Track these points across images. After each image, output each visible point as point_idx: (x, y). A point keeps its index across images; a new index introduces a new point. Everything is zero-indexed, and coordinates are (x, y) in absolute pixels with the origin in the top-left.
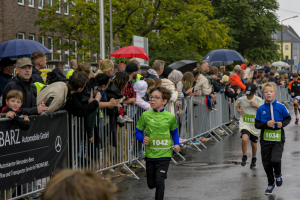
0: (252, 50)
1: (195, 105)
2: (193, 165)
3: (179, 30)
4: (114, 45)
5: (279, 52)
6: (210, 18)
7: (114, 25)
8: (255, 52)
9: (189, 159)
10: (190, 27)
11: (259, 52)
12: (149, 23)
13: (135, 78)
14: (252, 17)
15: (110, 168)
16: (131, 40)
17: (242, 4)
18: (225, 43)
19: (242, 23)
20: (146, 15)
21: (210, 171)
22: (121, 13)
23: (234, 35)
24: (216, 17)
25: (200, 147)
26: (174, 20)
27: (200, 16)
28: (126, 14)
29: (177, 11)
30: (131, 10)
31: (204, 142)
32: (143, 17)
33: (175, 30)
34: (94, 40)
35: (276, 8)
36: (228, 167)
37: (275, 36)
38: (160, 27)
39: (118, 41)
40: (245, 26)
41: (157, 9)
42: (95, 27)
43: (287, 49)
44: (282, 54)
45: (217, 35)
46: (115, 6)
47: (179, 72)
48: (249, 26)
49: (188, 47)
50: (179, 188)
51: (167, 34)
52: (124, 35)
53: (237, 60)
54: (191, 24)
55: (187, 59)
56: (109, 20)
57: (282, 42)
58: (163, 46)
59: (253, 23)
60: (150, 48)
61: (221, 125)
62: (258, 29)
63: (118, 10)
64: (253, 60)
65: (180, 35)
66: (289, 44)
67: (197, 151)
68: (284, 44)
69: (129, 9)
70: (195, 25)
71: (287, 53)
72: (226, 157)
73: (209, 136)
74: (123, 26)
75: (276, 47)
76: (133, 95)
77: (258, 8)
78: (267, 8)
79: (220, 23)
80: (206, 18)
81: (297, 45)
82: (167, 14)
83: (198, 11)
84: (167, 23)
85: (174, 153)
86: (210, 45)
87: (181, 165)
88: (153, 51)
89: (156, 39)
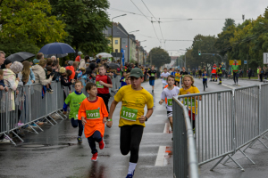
0: (86, 44)
2: (31, 146)
3: (19, 25)
5: (109, 45)
6: (48, 15)
8: (88, 45)
9: (26, 141)
10: (30, 23)
11: (92, 46)
14: (86, 15)
17: (77, 3)
18: (61, 38)
19: (76, 20)
21: (46, 152)
23: (69, 31)
24: (54, 14)
25: (38, 130)
26: (15, 16)
27: (39, 12)
29: (18, 8)
31: (43, 126)
33: (16, 24)
35: (107, 6)
36: (62, 148)
37: (105, 32)
38: (3, 22)
40: (79, 23)
43: (116, 43)
44: (112, 48)
45: (54, 30)
47: (20, 63)
48: (82, 23)
49: (28, 40)
50: (17, 167)
51: (9, 28)
54: (30, 20)
55: (27, 51)
57: (112, 37)
58: (5, 38)
61: (56, 110)
62: (90, 26)
64: (86, 52)
65: (21, 30)
66: (119, 39)
67: (34, 134)
68: (114, 39)
70: (34, 21)
71: (116, 47)
72: (60, 139)
73: (45, 120)
75: (107, 41)
77: (91, 7)
78: (99, 6)
79: (57, 19)
80: (44, 15)
81: (125, 40)
82: (9, 10)
83: (37, 8)
84: (8, 18)
85: (14, 135)
86: (48, 38)
87: (20, 147)
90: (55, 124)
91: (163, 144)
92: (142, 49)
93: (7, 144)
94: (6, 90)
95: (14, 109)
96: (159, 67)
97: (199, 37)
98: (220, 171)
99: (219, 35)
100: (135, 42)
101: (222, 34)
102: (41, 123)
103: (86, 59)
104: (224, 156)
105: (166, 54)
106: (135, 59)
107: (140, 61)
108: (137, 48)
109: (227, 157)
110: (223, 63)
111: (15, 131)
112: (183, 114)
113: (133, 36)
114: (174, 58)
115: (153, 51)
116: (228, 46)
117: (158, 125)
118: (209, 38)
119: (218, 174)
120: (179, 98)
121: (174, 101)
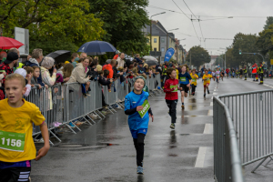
0: (124, 43)
1: (70, 91)
2: (69, 146)
3: (57, 23)
5: (148, 44)
6: (86, 13)
8: (127, 44)
9: (65, 141)
10: (67, 21)
11: (131, 44)
12: (29, 16)
14: (125, 13)
16: (13, 31)
18: (99, 36)
19: (115, 18)
20: (27, 8)
21: (84, 152)
22: (4, 6)
23: (107, 29)
24: (92, 11)
25: (76, 130)
26: (53, 14)
28: (9, 7)
29: (56, 6)
30: (13, 4)
31: (80, 126)
32: (24, 10)
33: (54, 22)
35: (146, 4)
36: (100, 148)
37: (144, 30)
38: (40, 20)
40: (117, 20)
41: (37, 3)
43: (155, 42)
44: (151, 47)
45: (92, 29)
48: (121, 21)
49: (65, 38)
50: (55, 167)
51: (47, 26)
52: (7, 27)
53: (110, 51)
54: (68, 18)
55: (64, 49)
57: (151, 35)
58: (43, 36)
60: (30, 39)
61: (94, 110)
62: (129, 24)
63: (1, 3)
64: (125, 51)
65: (58, 28)
66: (157, 38)
67: (71, 134)
68: (153, 38)
69: (11, 3)
70: (72, 19)
71: (155, 45)
72: (98, 139)
73: (84, 120)
74: (6, 18)
75: (146, 40)
77: (130, 4)
78: (138, 4)
79: (95, 17)
80: (82, 12)
81: (164, 39)
82: (46, 7)
83: (75, 6)
84: (46, 16)
86: (86, 37)
87: (57, 146)
88: (33, 41)
89: (36, 31)
90: (93, 123)
91: (203, 145)
92: (181, 48)
95: (51, 108)
96: (197, 64)
97: (239, 36)
98: (262, 173)
99: (260, 34)
100: (174, 40)
101: (264, 32)
102: (79, 123)
104: (266, 158)
105: (205, 53)
106: (174, 58)
107: (180, 60)
108: (176, 47)
109: (269, 159)
110: (264, 63)
111: (53, 130)
112: (225, 114)
113: (172, 35)
114: (214, 57)
115: (193, 50)
116: (269, 45)
117: (197, 126)
118: (250, 36)
119: (259, 176)
120: (220, 98)
121: (214, 100)
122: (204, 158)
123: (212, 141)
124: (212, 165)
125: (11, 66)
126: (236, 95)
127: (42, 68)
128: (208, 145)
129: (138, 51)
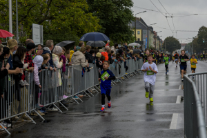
0: (115, 35)
2: (74, 113)
3: (64, 20)
4: (19, 30)
5: (133, 35)
6: (86, 12)
7: (19, 16)
8: (117, 35)
9: (71, 109)
10: (72, 18)
11: (120, 36)
12: (43, 15)
13: (33, 53)
14: (115, 12)
15: (16, 116)
16: (31, 27)
17: (108, 3)
18: (96, 29)
19: (108, 16)
20: (42, 9)
21: (85, 118)
22: (24, 8)
23: (102, 24)
24: (90, 11)
25: (79, 101)
26: (61, 13)
27: (79, 9)
28: (27, 8)
29: (63, 7)
30: (31, 6)
31: (83, 98)
32: (39, 11)
33: (62, 20)
34: (5, 26)
35: (131, 5)
37: (130, 25)
38: (51, 18)
39: (22, 28)
40: (110, 18)
41: (49, 5)
42: (6, 17)
43: (139, 34)
44: (135, 37)
45: (91, 24)
46: (19, 3)
48: (112, 18)
49: (71, 32)
50: (64, 129)
51: (56, 23)
52: (26, 23)
54: (72, 16)
55: (70, 40)
56: (15, 12)
57: (135, 29)
58: (54, 31)
59: (115, 16)
60: (44, 33)
61: (93, 86)
62: (119, 20)
63: (22, 5)
64: (116, 41)
65: (65, 24)
66: (140, 31)
67: (76, 104)
68: (137, 30)
69: (29, 5)
70: (75, 17)
71: (139, 36)
72: (96, 108)
73: (85, 94)
74: (25, 17)
75: (131, 32)
76: (32, 65)
77: (119, 6)
78: (125, 5)
79: (93, 15)
80: (83, 12)
81: (145, 31)
82: (56, 9)
83: (78, 7)
84: (56, 15)
85: (60, 105)
86: (86, 30)
87: (65, 114)
88: (46, 34)
89: (49, 26)
90: (92, 96)
91: (176, 112)
92: (158, 38)
93: (56, 112)
94: (54, 70)
95: (60, 85)
96: (172, 52)
97: (203, 28)
100: (153, 32)
102: (82, 96)
103: (116, 46)
105: (177, 42)
106: (153, 46)
107: (157, 47)
108: (155, 37)
111: (61, 102)
112: (192, 88)
113: (152, 28)
114: (184, 45)
115: (167, 39)
117: (171, 97)
120: (189, 76)
121: (184, 78)
122: (177, 122)
123: (183, 109)
124: (183, 127)
125: (30, 53)
126: (201, 74)
127: (53, 55)
128: (179, 112)
129: (126, 41)
